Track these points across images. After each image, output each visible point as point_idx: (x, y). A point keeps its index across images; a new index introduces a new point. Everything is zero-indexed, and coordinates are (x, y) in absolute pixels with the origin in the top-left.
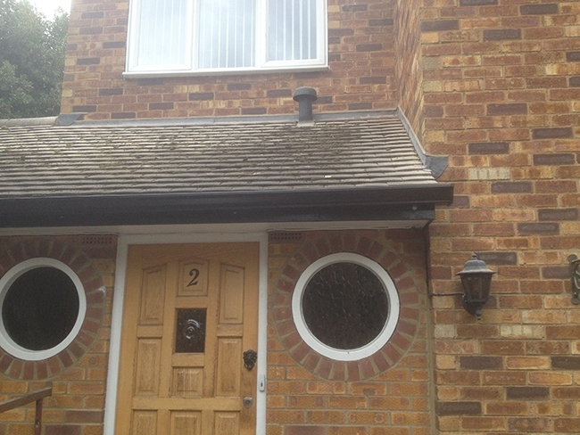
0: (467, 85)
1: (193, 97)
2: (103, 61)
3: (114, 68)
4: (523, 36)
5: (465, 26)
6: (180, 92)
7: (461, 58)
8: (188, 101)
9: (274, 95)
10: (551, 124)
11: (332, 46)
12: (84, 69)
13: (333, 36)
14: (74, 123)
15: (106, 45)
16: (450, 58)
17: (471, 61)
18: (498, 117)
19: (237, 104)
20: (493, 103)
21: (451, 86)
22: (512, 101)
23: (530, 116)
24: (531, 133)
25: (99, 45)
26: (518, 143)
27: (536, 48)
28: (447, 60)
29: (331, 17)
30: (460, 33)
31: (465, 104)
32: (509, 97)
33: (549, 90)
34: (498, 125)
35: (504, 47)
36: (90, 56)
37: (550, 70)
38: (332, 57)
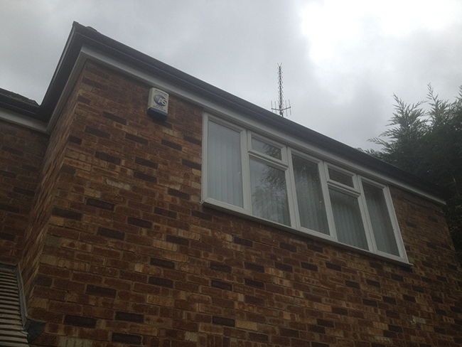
0: (76, 265)
4: (125, 239)
5: (86, 219)
7: (77, 243)
10: (130, 309)
16: (69, 241)
17: (84, 248)
18: (94, 297)
20: (92, 284)
21: (63, 264)
22: (106, 286)
23: (117, 301)
24: (115, 314)
26: (103, 321)
27: (132, 250)
28: (66, 242)
30: (81, 224)
31: (71, 280)
32: (105, 282)
33: (134, 283)
34: (92, 303)
35: (111, 243)
37: (138, 268)
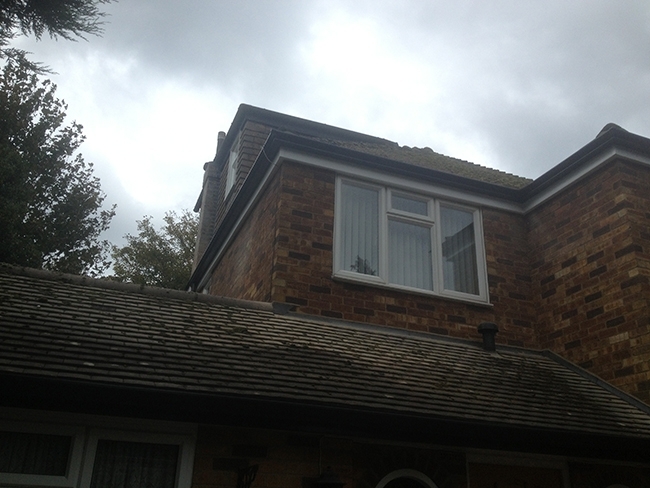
1: (390, 308)
2: (312, 258)
3: (323, 268)
6: (378, 301)
8: (386, 312)
9: (453, 320)
11: (492, 288)
12: (296, 262)
13: (492, 281)
14: (287, 314)
15: (315, 245)
19: (425, 321)
25: (309, 243)
29: (489, 264)
36: (301, 252)
38: (492, 298)
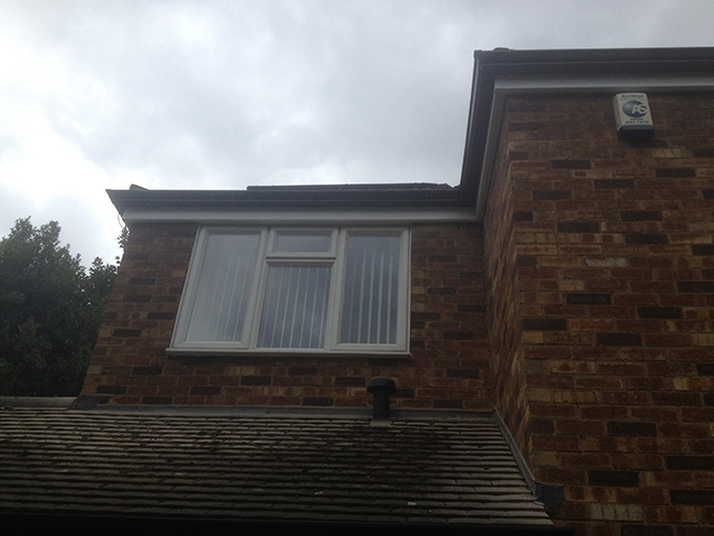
1: (247, 380)
2: (144, 334)
3: (156, 343)
6: (230, 374)
8: (240, 386)
9: (344, 383)
11: (415, 331)
12: (120, 342)
13: (417, 320)
14: (94, 407)
15: (152, 316)
19: (298, 391)
25: (143, 315)
29: (415, 298)
36: (130, 327)
38: (414, 343)
